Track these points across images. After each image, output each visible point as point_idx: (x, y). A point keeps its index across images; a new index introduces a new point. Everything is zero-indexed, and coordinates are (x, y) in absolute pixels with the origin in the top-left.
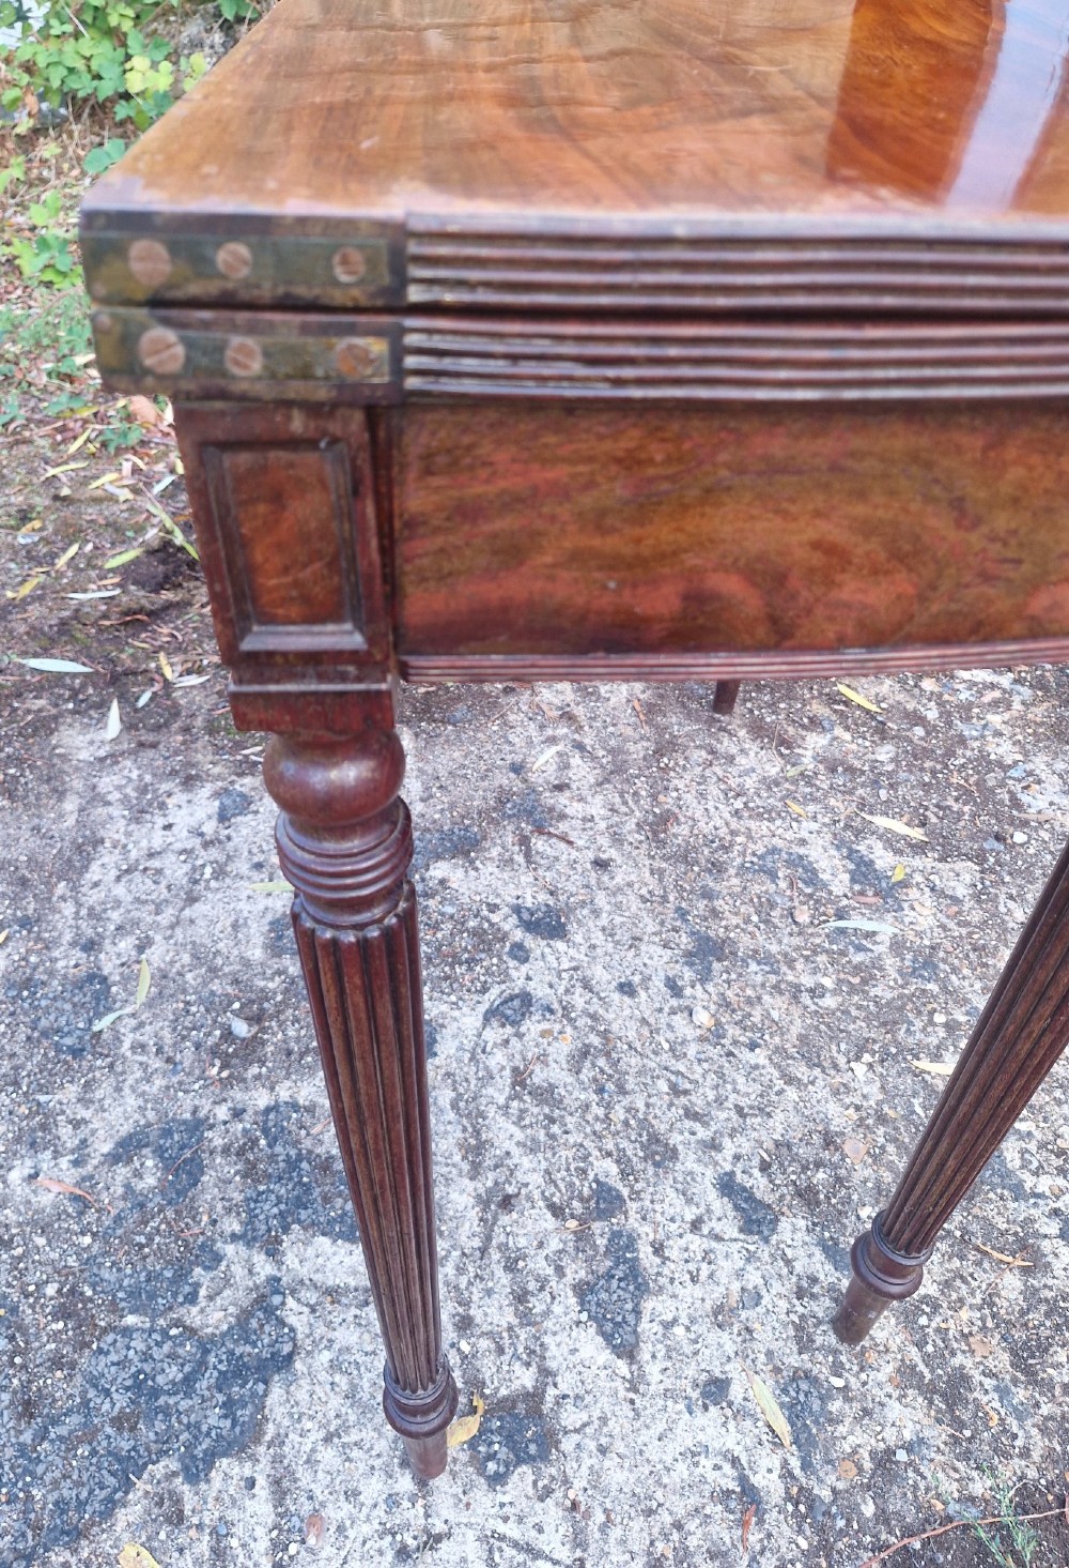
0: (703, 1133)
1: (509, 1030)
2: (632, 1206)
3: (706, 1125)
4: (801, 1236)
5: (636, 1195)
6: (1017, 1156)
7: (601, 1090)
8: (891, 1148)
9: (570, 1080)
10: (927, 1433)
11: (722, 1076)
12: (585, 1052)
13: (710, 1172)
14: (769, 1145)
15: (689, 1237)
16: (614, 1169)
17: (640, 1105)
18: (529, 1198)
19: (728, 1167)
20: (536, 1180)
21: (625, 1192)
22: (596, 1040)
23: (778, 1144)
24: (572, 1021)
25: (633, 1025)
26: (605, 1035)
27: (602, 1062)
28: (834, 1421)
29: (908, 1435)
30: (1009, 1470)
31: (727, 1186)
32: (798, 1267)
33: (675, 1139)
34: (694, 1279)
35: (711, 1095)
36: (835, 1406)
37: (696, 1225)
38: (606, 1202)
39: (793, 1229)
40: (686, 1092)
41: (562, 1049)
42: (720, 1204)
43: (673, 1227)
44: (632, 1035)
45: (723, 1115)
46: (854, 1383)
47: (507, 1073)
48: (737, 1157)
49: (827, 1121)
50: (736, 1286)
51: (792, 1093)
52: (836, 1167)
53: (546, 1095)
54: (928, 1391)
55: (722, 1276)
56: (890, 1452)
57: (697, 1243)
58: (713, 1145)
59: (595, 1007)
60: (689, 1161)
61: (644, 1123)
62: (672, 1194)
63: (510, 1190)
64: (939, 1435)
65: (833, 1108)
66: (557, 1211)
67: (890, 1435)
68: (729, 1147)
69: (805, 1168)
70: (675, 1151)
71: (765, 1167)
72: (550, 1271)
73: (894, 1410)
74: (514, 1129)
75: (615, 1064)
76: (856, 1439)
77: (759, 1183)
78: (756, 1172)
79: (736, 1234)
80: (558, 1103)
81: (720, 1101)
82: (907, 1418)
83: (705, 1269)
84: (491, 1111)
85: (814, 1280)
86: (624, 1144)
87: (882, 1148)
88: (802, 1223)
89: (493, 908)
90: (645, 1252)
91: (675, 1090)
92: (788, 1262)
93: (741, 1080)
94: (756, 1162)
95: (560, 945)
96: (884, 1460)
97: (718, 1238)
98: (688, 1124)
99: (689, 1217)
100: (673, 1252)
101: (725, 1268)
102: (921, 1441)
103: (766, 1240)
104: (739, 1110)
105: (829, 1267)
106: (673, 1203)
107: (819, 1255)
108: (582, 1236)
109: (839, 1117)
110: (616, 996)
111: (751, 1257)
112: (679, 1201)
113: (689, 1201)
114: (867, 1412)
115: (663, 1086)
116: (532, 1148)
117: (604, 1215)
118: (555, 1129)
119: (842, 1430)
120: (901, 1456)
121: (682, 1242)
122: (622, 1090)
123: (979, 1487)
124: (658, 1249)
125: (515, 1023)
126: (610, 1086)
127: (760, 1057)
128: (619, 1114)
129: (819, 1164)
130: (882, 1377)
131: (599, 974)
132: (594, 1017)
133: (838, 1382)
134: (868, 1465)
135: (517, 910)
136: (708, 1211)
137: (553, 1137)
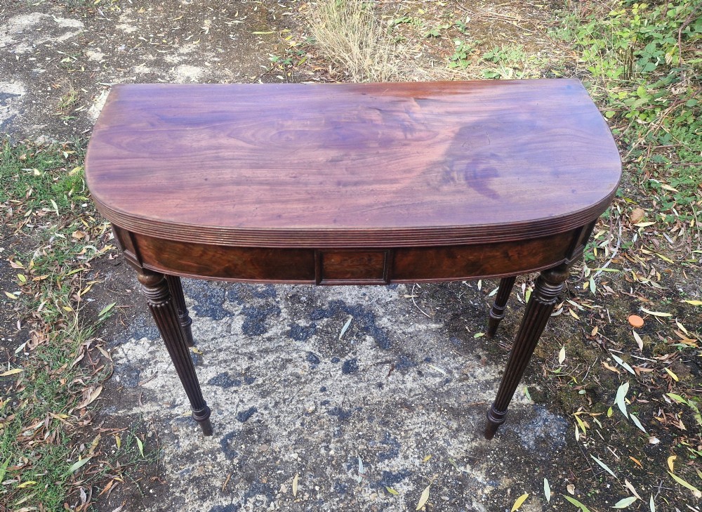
0: (270, 406)
1: (305, 358)
2: (248, 386)
3: (273, 407)
4: (237, 427)
5: (252, 388)
6: (261, 499)
7: (285, 380)
8: (264, 459)
9: (288, 373)
10: (181, 449)
11: (291, 413)
12: (298, 377)
13: (257, 406)
14: (266, 423)
15: (238, 399)
16: (259, 383)
17: (279, 391)
18: (251, 363)
19: (259, 411)
20: (257, 364)
21: (252, 385)
22: (303, 380)
23: (267, 426)
24: (310, 374)
25: (309, 390)
26: (305, 382)
27: (295, 381)
28: (187, 427)
29: (181, 444)
30: (169, 467)
31: (253, 410)
32: (228, 425)
33: (269, 399)
34: (226, 399)
35: (284, 409)
36: (190, 428)
37: (242, 401)
38: (249, 381)
39: (239, 426)
40: (284, 403)
41: (299, 371)
42: (247, 407)
43: (241, 395)
44: (305, 390)
45: (276, 412)
46: (195, 434)
47: (290, 358)
48: (262, 414)
49: (275, 441)
50: (223, 409)
51: (285, 433)
52: (259, 441)
53: (283, 367)
54: (191, 452)
55: (227, 406)
56: (178, 439)
57: (237, 401)
58: (266, 408)
59: (315, 381)
60: (261, 401)
61: (274, 391)
62: (251, 396)
63: (254, 359)
64: (180, 451)
65: (279, 444)
66: (248, 369)
67: (181, 440)
68: (266, 412)
69: (259, 433)
70: (265, 398)
71: (259, 421)
73: (187, 442)
75: (295, 385)
76: (182, 432)
77: (254, 418)
78: (257, 418)
79: (238, 411)
80: (280, 370)
81: (282, 412)
82: (185, 445)
83: (229, 402)
85: (224, 429)
86: (267, 386)
87: (264, 456)
88: (241, 428)
89: (355, 353)
90: (235, 388)
91: (285, 400)
92: (229, 423)
93: (289, 419)
94: (260, 419)
95: (340, 372)
96: (177, 437)
97: (237, 406)
98: (274, 402)
99: (244, 400)
100: (234, 395)
101: (229, 407)
102: (179, 447)
103: (236, 418)
104: (279, 416)
105: (227, 433)
106: (248, 396)
107: (230, 431)
108: (240, 374)
109: (277, 445)
110: (320, 386)
111: (231, 413)
112: (248, 398)
113: (249, 400)
114: (187, 436)
115: (287, 397)
116: (266, 363)
117: (246, 379)
118: (272, 369)
119: (185, 429)
120: (176, 441)
121: (237, 397)
122: (285, 386)
123: (166, 458)
124: (236, 392)
125: (307, 359)
126: (287, 383)
127: (298, 424)
128: (277, 385)
129: (260, 437)
130: (196, 441)
131: (329, 383)
132: (312, 380)
133: (196, 429)
134: (176, 433)
135: (355, 360)
136: (246, 405)
137: (270, 368)
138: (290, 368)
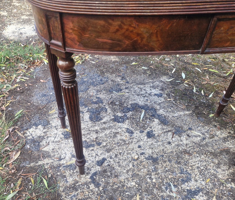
0: (113, 157)
1: (125, 131)
2: (99, 147)
3: (115, 157)
4: (97, 169)
5: (101, 147)
7: (117, 143)
9: (118, 139)
10: (68, 183)
11: (126, 160)
12: (124, 141)
13: (106, 157)
14: (113, 166)
16: (104, 145)
17: (116, 148)
18: (98, 135)
19: (108, 159)
20: (101, 135)
21: (101, 146)
22: (127, 142)
23: (114, 168)
24: (130, 139)
27: (123, 143)
28: (70, 171)
29: (68, 180)
31: (104, 160)
32: (92, 168)
33: (111, 153)
34: (88, 154)
36: (72, 171)
37: (97, 155)
38: (99, 144)
41: (124, 138)
42: (101, 158)
43: (96, 152)
44: (129, 147)
45: (117, 159)
46: (75, 174)
47: (117, 131)
48: (110, 161)
49: (120, 176)
50: (88, 159)
52: (111, 176)
53: (115, 136)
55: (89, 158)
56: (66, 177)
57: (94, 155)
58: (111, 158)
59: (134, 143)
60: (107, 154)
61: (113, 149)
62: (102, 152)
63: (99, 133)
64: (68, 185)
66: (97, 138)
67: (68, 178)
68: (112, 160)
69: (110, 171)
70: (109, 153)
71: (109, 165)
72: (88, 138)
73: (71, 179)
74: (108, 133)
75: (123, 145)
76: (67, 173)
77: (106, 164)
78: (108, 164)
79: (96, 160)
80: (113, 138)
81: (120, 159)
82: (70, 180)
83: (90, 156)
84: (111, 130)
85: (90, 170)
86: (109, 146)
87: (117, 185)
88: (100, 170)
89: (151, 128)
90: (92, 148)
91: (120, 153)
92: (93, 167)
93: (125, 163)
95: (146, 137)
96: (65, 176)
97: (95, 158)
98: (114, 155)
99: (98, 154)
100: (92, 152)
101: (91, 158)
103: (96, 164)
104: (119, 162)
105: (93, 173)
107: (95, 171)
108: (93, 141)
109: (122, 178)
110: (137, 145)
111: (93, 162)
113: (101, 154)
114: (71, 175)
115: (121, 151)
116: (106, 135)
117: (97, 143)
118: (109, 138)
119: (69, 172)
120: (65, 179)
121: (94, 153)
122: (118, 146)
124: (93, 150)
125: (127, 132)
126: (119, 144)
127: (131, 166)
128: (114, 146)
129: (111, 174)
130: (76, 178)
131: (141, 143)
132: (132, 142)
133: (75, 172)
134: (64, 174)
135: (152, 131)
138: (119, 137)
